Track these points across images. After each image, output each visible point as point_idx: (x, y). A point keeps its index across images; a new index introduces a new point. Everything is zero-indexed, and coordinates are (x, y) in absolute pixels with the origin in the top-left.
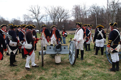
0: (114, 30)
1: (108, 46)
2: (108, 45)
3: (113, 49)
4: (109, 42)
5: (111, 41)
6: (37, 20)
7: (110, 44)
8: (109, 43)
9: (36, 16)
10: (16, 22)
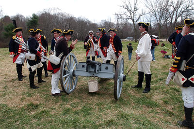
0: (190, 34)
1: (173, 69)
2: (172, 67)
3: (186, 79)
4: (176, 60)
5: (179, 58)
6: (133, 21)
7: (176, 66)
8: (174, 64)
9: (131, 15)
10: (108, 25)
